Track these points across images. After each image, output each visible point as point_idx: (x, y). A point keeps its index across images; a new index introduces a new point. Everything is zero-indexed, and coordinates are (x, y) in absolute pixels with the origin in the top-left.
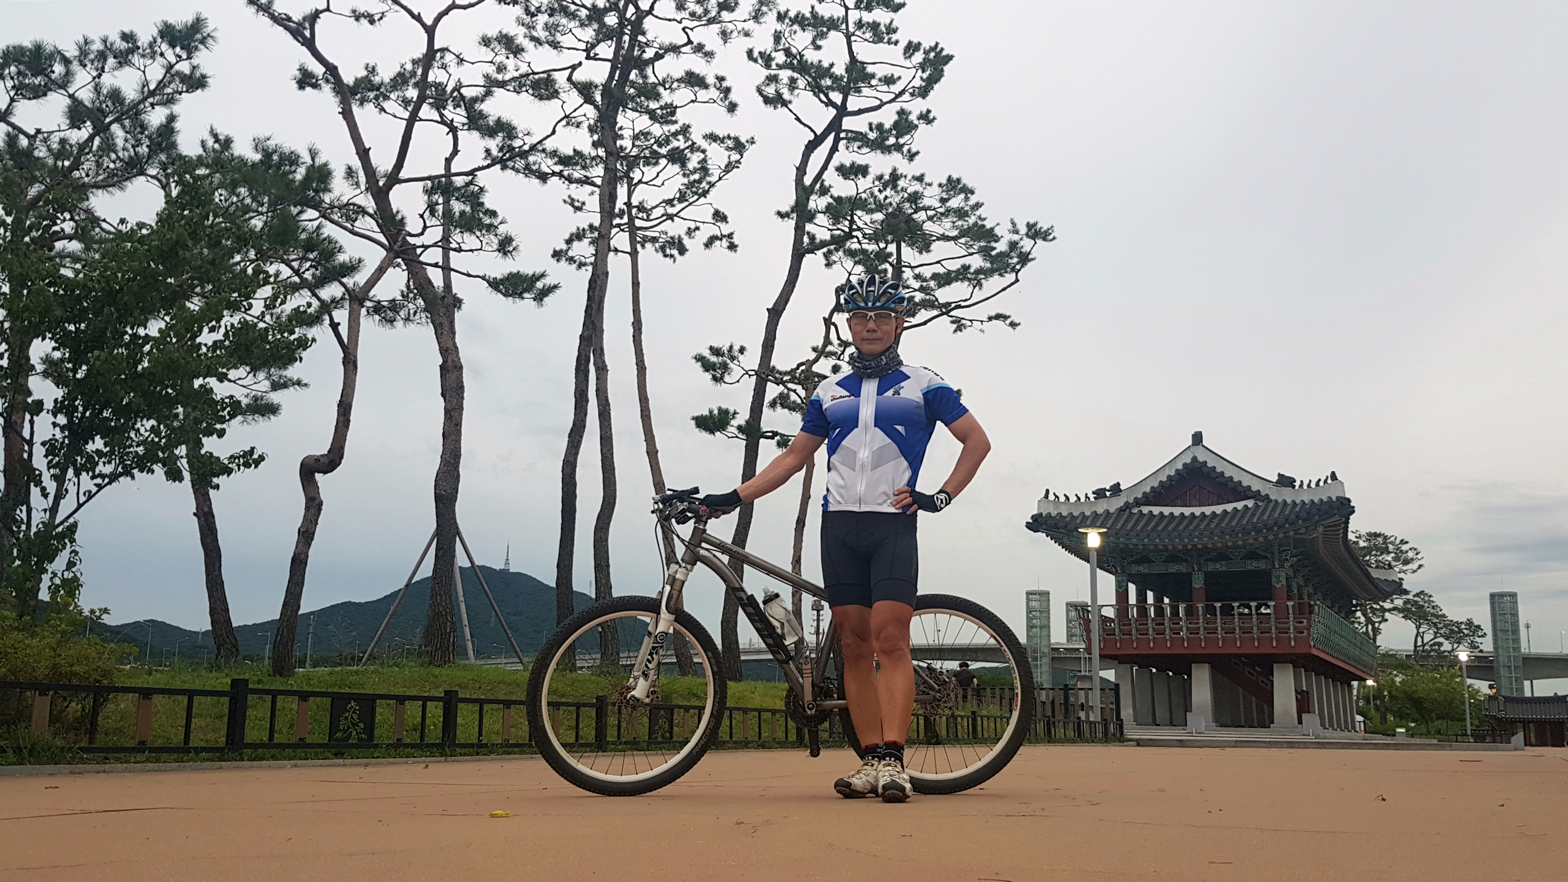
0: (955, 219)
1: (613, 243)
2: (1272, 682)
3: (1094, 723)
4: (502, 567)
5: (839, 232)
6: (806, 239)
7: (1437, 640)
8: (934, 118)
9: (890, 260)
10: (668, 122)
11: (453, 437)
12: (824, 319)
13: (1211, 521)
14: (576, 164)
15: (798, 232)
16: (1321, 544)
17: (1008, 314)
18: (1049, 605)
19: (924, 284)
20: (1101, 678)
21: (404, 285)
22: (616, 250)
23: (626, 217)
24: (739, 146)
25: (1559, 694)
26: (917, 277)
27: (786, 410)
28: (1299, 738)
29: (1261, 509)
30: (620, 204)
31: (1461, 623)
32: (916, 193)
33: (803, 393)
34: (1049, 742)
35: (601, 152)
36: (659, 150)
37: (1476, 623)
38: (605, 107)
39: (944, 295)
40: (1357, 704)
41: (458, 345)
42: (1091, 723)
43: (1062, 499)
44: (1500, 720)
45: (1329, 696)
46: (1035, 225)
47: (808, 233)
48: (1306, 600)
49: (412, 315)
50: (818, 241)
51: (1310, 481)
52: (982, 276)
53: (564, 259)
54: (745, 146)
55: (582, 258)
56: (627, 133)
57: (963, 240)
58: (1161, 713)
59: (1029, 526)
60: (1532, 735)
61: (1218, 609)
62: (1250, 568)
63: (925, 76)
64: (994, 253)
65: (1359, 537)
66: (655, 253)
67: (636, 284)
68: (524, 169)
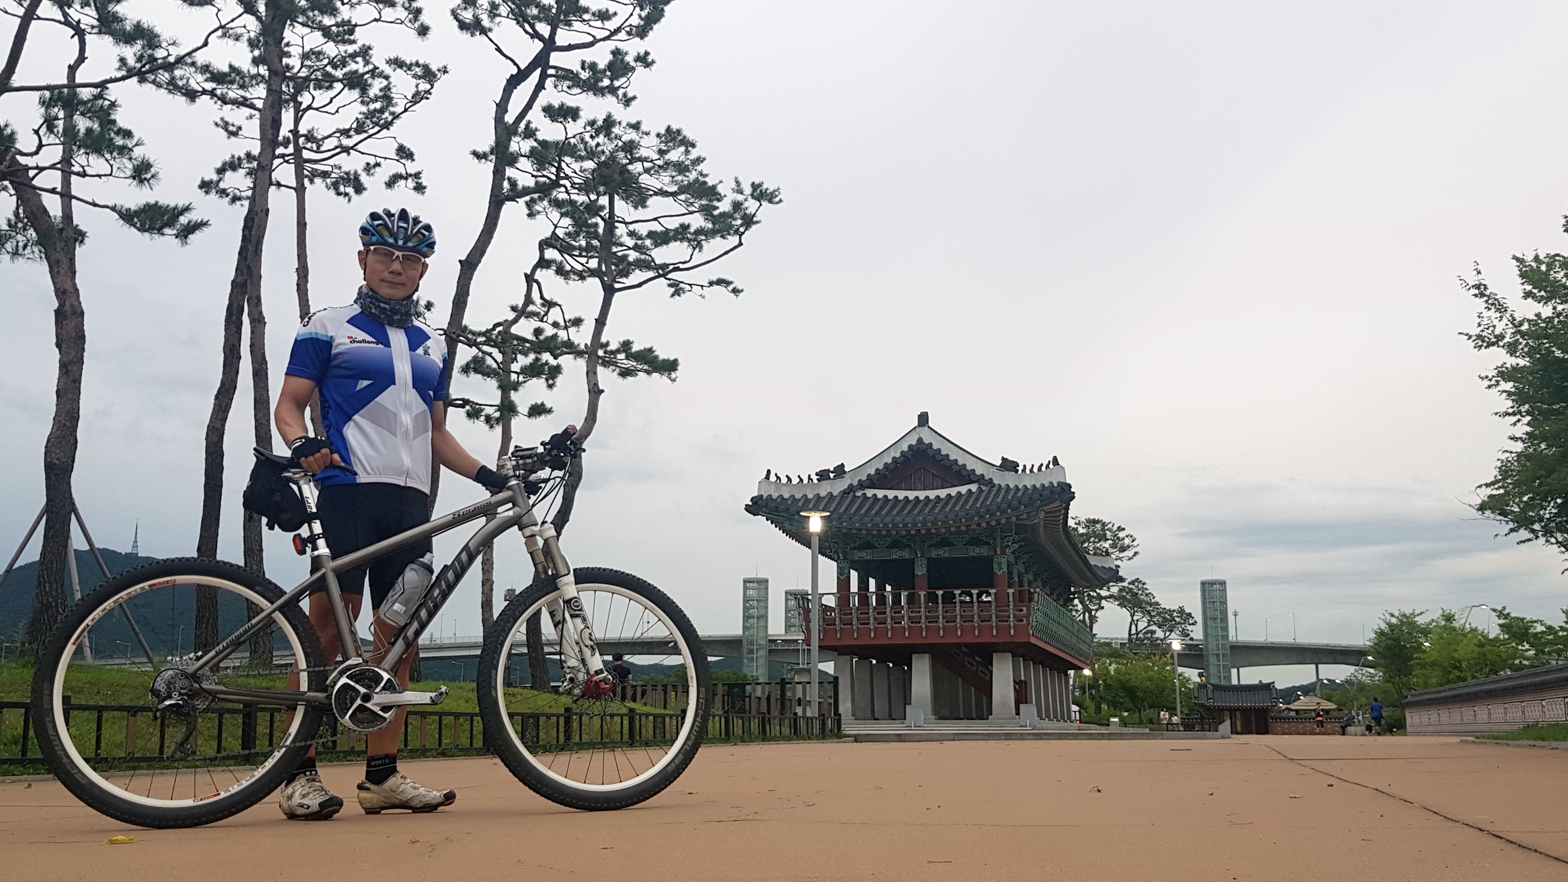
0: (674, 174)
1: (275, 176)
2: (991, 672)
3: (812, 719)
4: (129, 551)
5: (543, 179)
6: (506, 185)
7: (1150, 628)
8: (653, 62)
9: (602, 214)
10: (344, 42)
11: (70, 396)
12: (526, 275)
13: (935, 506)
14: (232, 82)
15: (497, 176)
16: (1041, 529)
17: (730, 279)
18: (767, 594)
19: (639, 242)
20: (819, 670)
21: (12, 212)
22: (279, 185)
23: (291, 146)
24: (429, 75)
25: (1264, 682)
26: (632, 234)
27: (480, 376)
28: (1017, 730)
29: (984, 494)
30: (285, 131)
31: (1174, 611)
32: (632, 142)
33: (499, 357)
34: (763, 740)
35: (263, 70)
36: (333, 72)
37: (1187, 611)
38: (270, 19)
39: (661, 255)
40: (1073, 693)
41: (79, 287)
42: (808, 718)
43: (784, 480)
44: (1208, 708)
45: (1046, 687)
46: (760, 185)
47: (509, 179)
48: (1026, 587)
49: (21, 250)
50: (520, 187)
51: (1033, 466)
52: (703, 237)
53: (214, 191)
54: (435, 76)
55: (236, 191)
56: (295, 51)
57: (682, 197)
58: (881, 706)
59: (748, 509)
60: (1238, 724)
61: (940, 597)
62: (972, 554)
63: (643, 14)
64: (716, 213)
65: (1079, 524)
66: (326, 189)
67: (302, 225)
68: (168, 84)
